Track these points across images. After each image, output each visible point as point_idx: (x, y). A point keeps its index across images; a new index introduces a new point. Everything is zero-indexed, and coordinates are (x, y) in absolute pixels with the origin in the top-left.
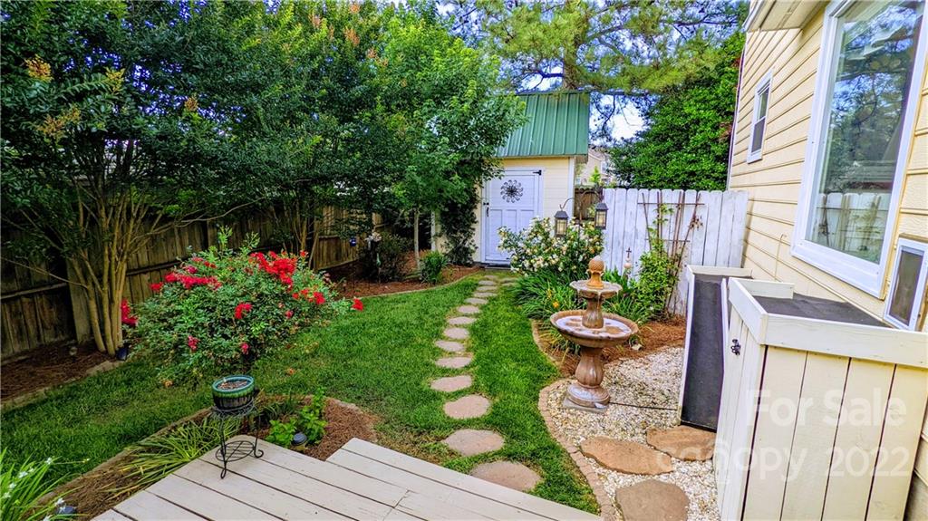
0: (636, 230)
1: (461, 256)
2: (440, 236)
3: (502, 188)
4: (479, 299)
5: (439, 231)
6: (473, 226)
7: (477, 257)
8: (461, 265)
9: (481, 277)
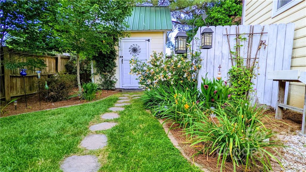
0: (222, 53)
1: (108, 86)
2: (96, 75)
3: (130, 48)
4: (118, 107)
5: (95, 71)
6: (115, 68)
7: (117, 86)
8: (109, 90)
9: (120, 95)
